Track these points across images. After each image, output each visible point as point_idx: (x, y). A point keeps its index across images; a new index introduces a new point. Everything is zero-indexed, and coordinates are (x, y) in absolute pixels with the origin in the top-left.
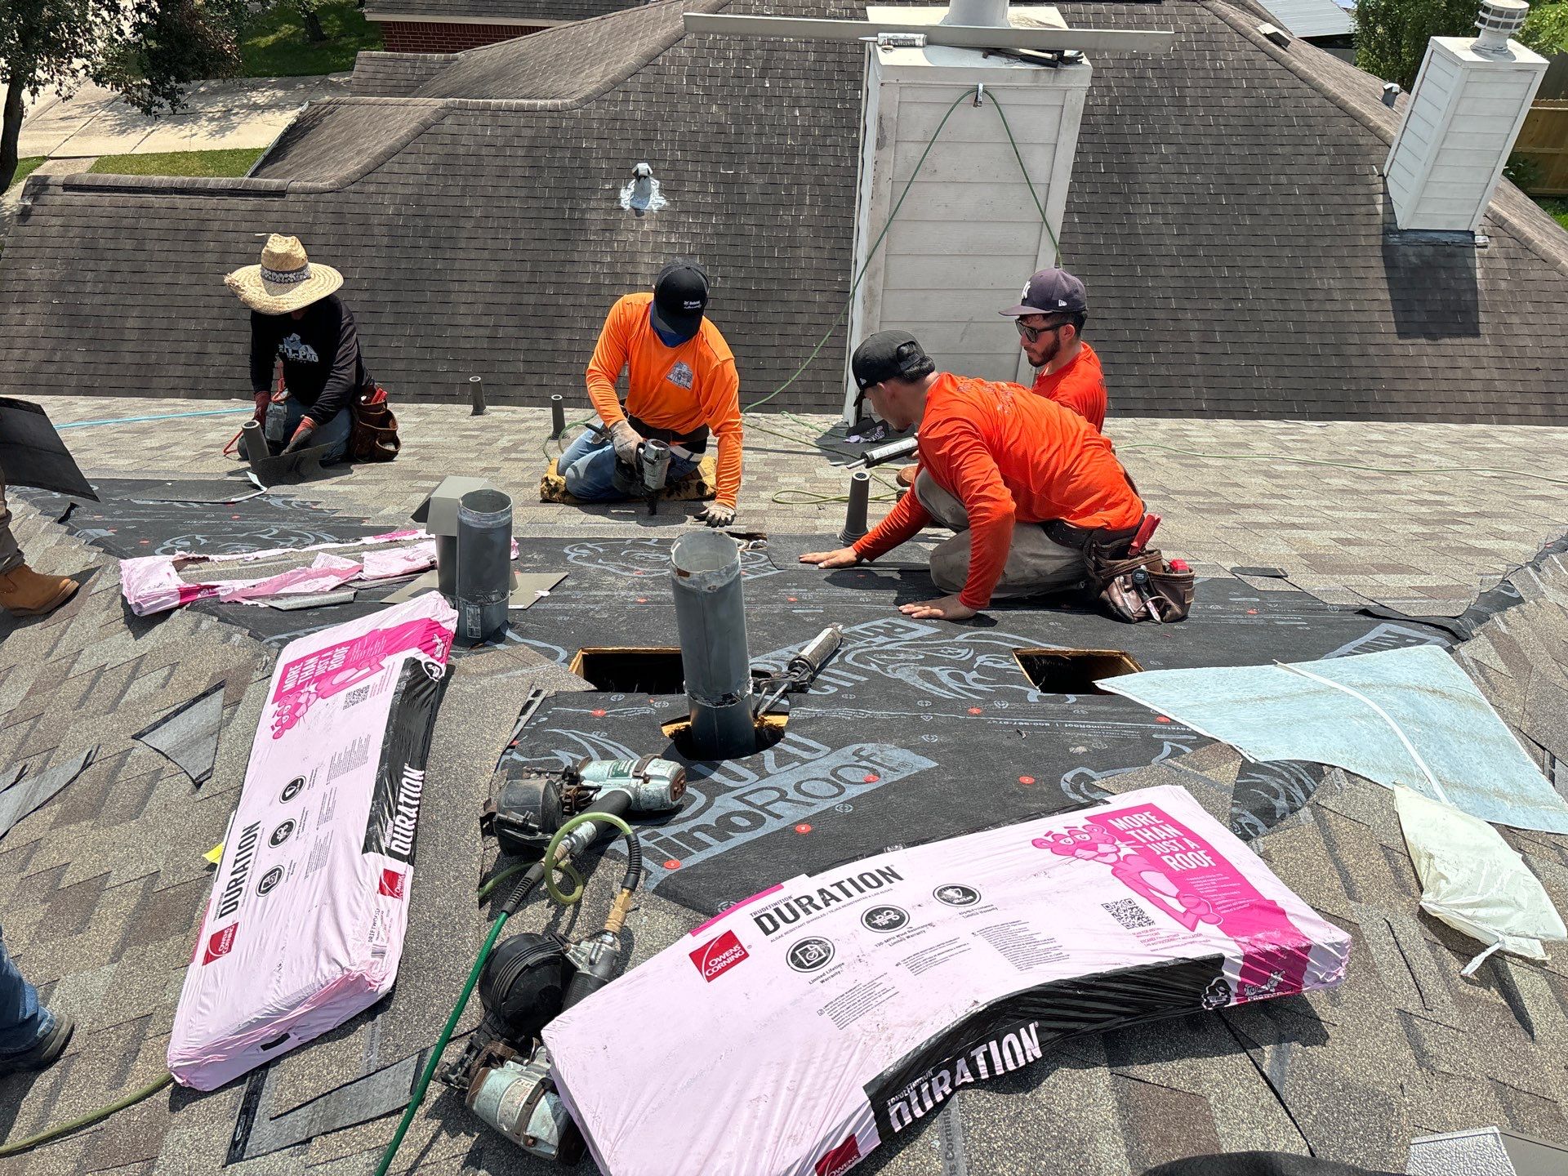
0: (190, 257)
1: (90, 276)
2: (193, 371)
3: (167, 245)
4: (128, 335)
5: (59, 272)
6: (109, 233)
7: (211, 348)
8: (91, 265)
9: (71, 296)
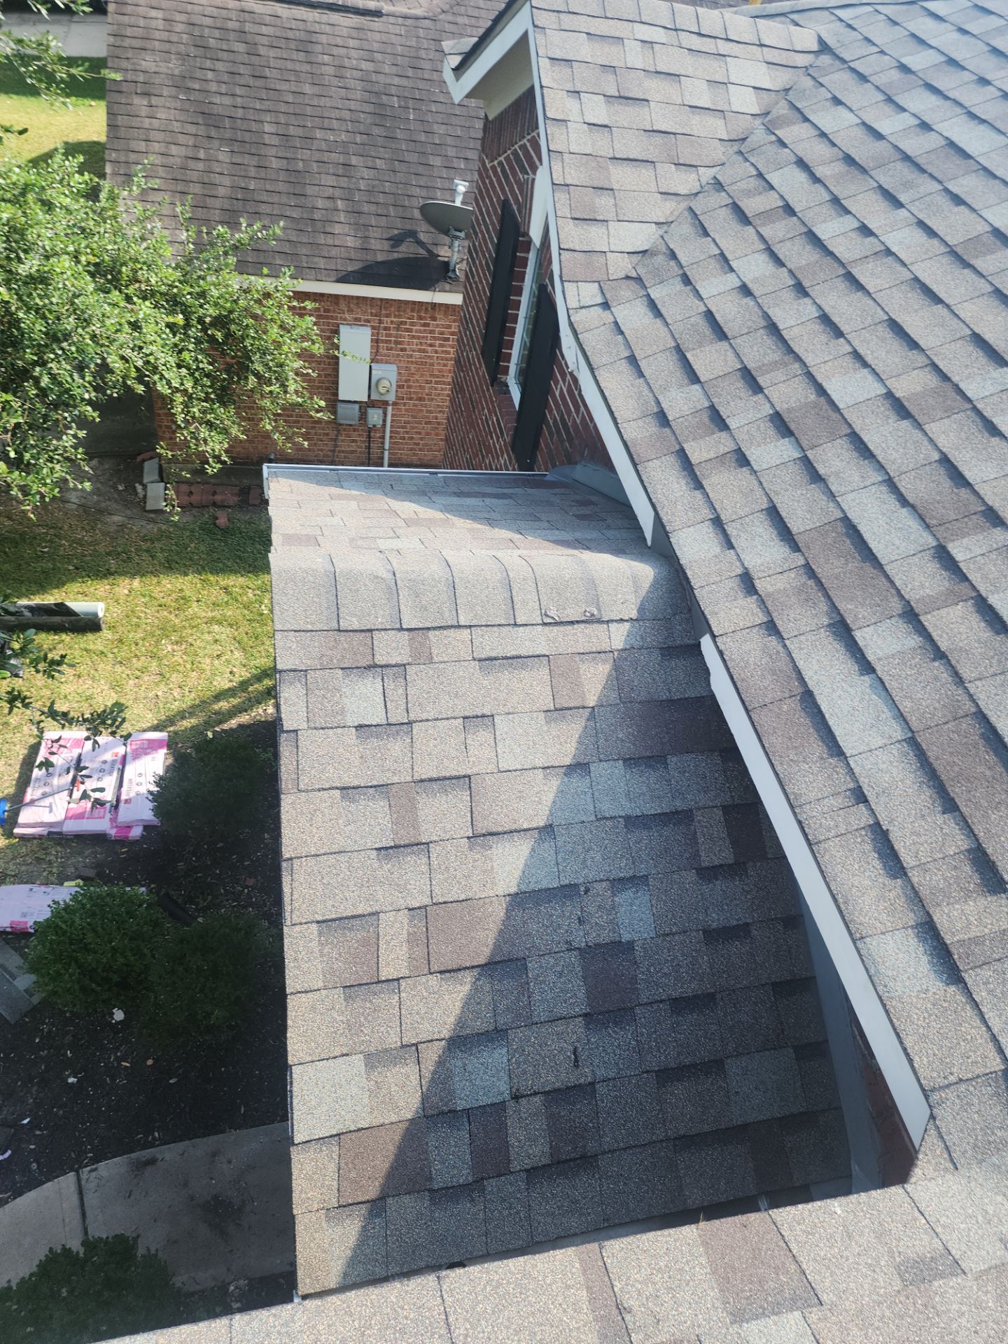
0: (307, 67)
1: (210, 75)
2: (344, 182)
3: (278, 53)
4: (267, 139)
5: (174, 66)
6: (217, 33)
7: (354, 160)
8: (208, 64)
9: (196, 93)
